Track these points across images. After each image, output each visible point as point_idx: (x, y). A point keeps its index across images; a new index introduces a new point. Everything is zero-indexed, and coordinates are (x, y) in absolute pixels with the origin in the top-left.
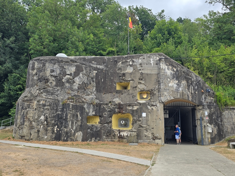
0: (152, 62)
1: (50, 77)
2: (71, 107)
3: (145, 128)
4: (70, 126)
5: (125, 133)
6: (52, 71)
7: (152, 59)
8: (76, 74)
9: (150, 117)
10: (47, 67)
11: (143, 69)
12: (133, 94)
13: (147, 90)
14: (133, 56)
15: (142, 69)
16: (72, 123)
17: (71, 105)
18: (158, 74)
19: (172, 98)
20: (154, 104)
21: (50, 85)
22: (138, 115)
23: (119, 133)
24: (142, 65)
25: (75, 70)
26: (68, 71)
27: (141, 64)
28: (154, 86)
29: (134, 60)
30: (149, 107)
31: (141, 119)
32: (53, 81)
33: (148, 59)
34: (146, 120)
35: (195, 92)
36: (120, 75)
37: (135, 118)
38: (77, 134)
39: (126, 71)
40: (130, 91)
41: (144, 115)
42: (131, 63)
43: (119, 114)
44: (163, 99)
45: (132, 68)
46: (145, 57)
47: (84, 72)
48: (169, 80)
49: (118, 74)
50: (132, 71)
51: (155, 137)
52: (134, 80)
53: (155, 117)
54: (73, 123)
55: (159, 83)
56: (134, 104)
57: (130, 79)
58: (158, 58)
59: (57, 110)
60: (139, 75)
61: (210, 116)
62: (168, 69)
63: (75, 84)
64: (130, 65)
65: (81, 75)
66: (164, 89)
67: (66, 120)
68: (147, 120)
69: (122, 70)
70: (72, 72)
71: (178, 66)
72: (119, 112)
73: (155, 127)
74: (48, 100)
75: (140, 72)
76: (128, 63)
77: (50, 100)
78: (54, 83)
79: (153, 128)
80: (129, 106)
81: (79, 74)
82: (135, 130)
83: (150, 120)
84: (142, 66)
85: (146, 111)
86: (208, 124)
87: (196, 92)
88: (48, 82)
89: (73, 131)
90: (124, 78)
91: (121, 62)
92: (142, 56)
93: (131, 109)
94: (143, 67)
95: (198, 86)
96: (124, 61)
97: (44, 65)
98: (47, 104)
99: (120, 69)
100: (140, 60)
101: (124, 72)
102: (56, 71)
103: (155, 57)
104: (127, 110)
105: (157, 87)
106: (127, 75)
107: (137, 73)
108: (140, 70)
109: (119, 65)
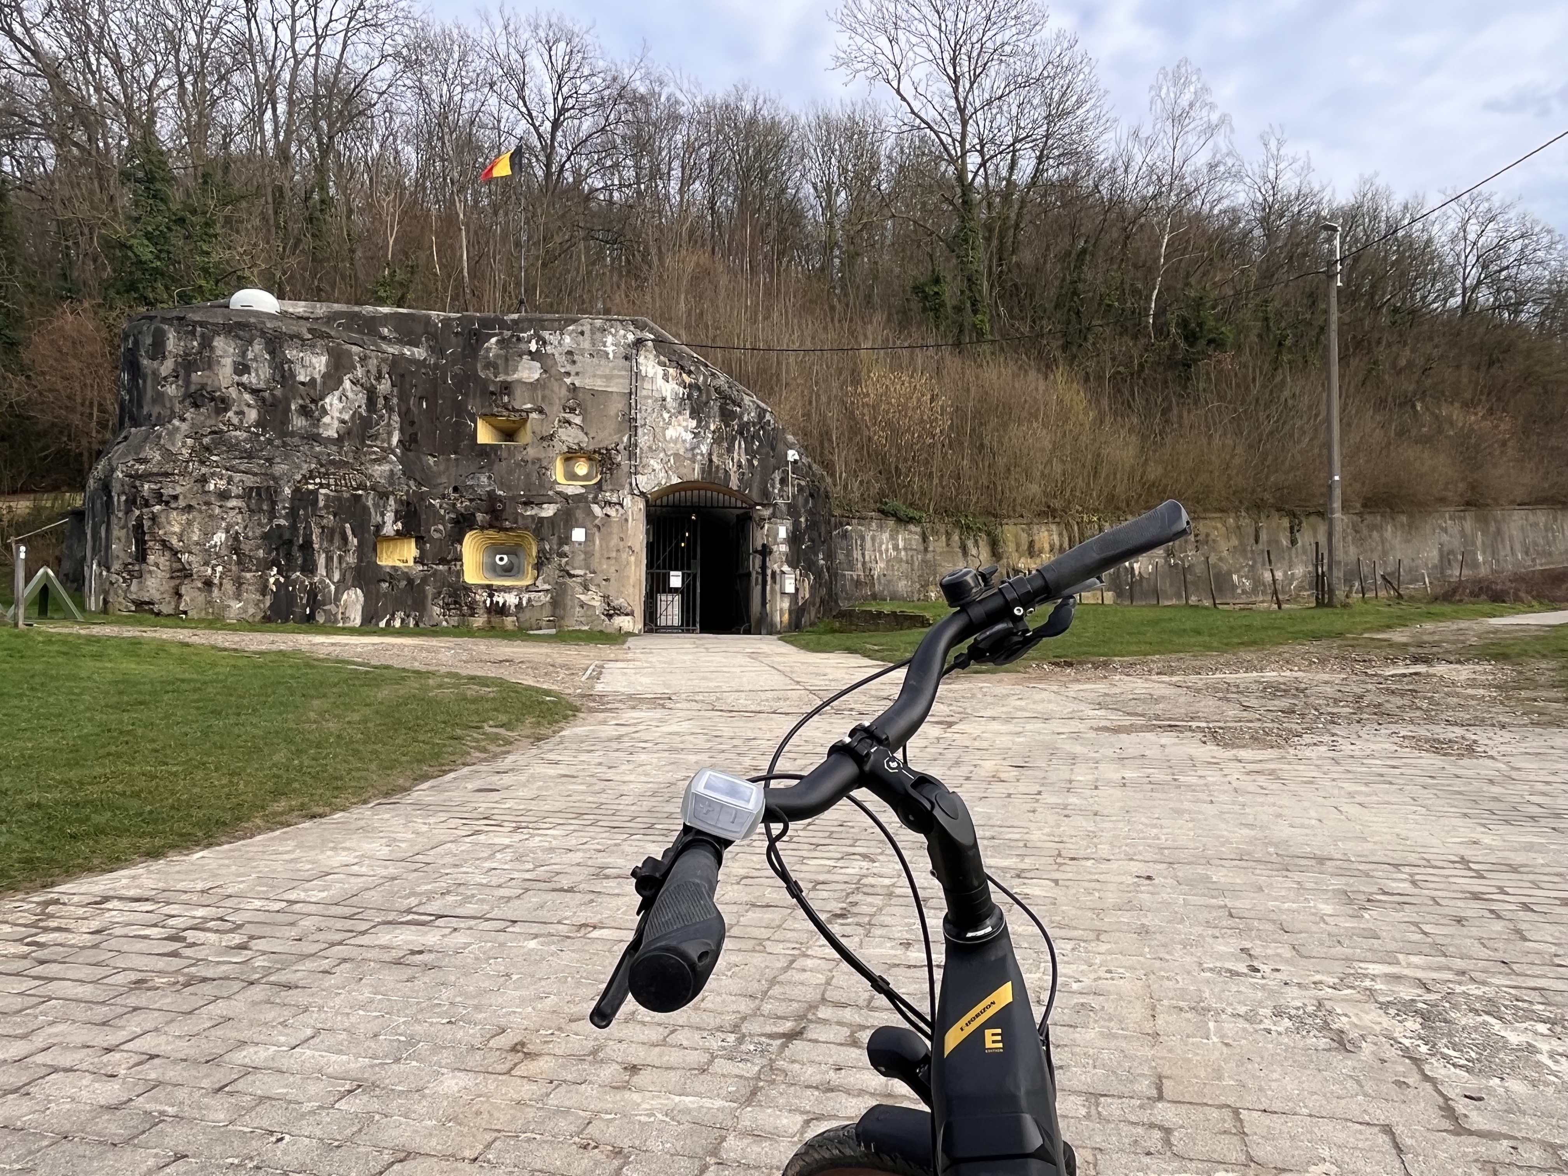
0: (610, 349)
1: (233, 393)
2: (321, 504)
3: (579, 580)
4: (322, 571)
5: (512, 595)
6: (242, 368)
7: (610, 339)
8: (332, 380)
9: (597, 543)
10: (219, 352)
11: (577, 374)
12: (539, 460)
13: (591, 448)
14: (542, 320)
15: (573, 373)
16: (329, 559)
17: (321, 497)
18: (631, 393)
19: (675, 480)
20: (615, 500)
21: (235, 420)
22: (560, 538)
23: (491, 596)
24: (576, 358)
25: (327, 366)
26: (302, 371)
27: (570, 353)
28: (616, 438)
29: (546, 334)
30: (596, 509)
31: (567, 549)
32: (249, 406)
33: (598, 335)
34: (586, 553)
35: (750, 462)
36: (492, 389)
37: (547, 547)
38: (345, 596)
39: (516, 376)
40: (529, 449)
41: (578, 535)
42: (533, 347)
43: (491, 533)
44: (646, 483)
45: (538, 365)
46: (587, 328)
47: (359, 372)
48: (666, 415)
49: (485, 382)
50: (536, 376)
51: (614, 609)
52: (546, 410)
53: (614, 541)
54: (332, 558)
55: (631, 424)
56: (545, 499)
57: (529, 406)
58: (631, 337)
59: (272, 514)
60: (564, 392)
61: (794, 539)
62: (666, 378)
63: (326, 420)
64: (530, 353)
65: (347, 384)
66: (650, 448)
67: (307, 546)
68: (589, 555)
69: (501, 369)
70: (317, 376)
71: (698, 368)
72: (491, 526)
73: (613, 576)
74: (237, 477)
75: (568, 381)
76: (523, 346)
77: (245, 477)
78: (252, 415)
79: (606, 580)
80: (526, 504)
81: (340, 382)
82: (546, 587)
83: (597, 555)
84: (574, 362)
85: (587, 521)
86: (786, 568)
87: (756, 463)
88: (226, 410)
89: (333, 587)
90: (506, 399)
91: (494, 340)
92: (575, 321)
93: (532, 516)
94: (579, 364)
95: (760, 441)
96: (507, 334)
97: (206, 344)
98: (235, 491)
99: (490, 365)
100: (567, 339)
101: (509, 379)
102: (257, 370)
103: (622, 332)
104: (520, 519)
105: (625, 439)
106: (518, 392)
107: (555, 386)
108: (568, 374)
109: (489, 349)
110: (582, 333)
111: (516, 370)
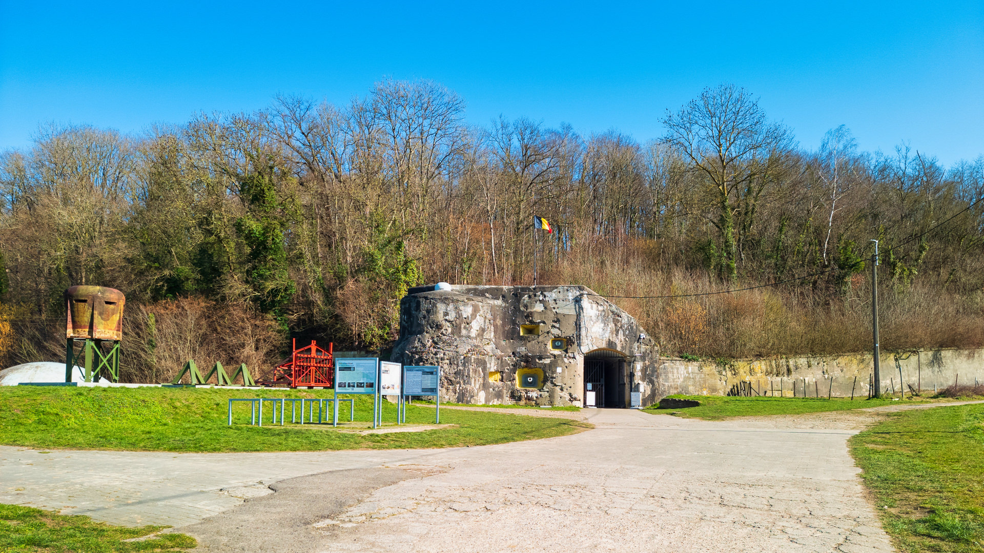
0: (570, 298)
1: (444, 322)
2: (472, 361)
4: (473, 385)
5: (535, 393)
6: (446, 314)
7: (570, 294)
8: (474, 315)
9: (566, 373)
10: (439, 309)
11: (558, 308)
12: (544, 341)
13: (563, 336)
14: (544, 288)
15: (556, 308)
16: (475, 380)
17: (472, 359)
18: (578, 314)
19: (596, 348)
20: (572, 356)
21: (444, 332)
22: (552, 371)
23: (526, 393)
24: (557, 301)
26: (465, 313)
27: (555, 300)
28: (573, 332)
29: (545, 293)
30: (566, 360)
31: (554, 375)
32: (449, 327)
33: (566, 293)
34: (562, 377)
35: (625, 339)
36: (526, 314)
37: (547, 375)
38: (480, 393)
39: (534, 310)
40: (540, 337)
41: (559, 370)
42: (541, 298)
43: (526, 369)
44: (585, 349)
45: (543, 305)
46: (561, 290)
47: (481, 312)
48: (592, 323)
49: (523, 312)
50: (542, 309)
52: (546, 322)
53: (572, 372)
55: (578, 326)
57: (539, 320)
58: (578, 293)
59: (458, 366)
60: (553, 315)
61: (644, 370)
62: (592, 308)
63: (472, 330)
64: (540, 301)
65: (478, 317)
66: (586, 335)
67: (468, 376)
68: (563, 377)
69: (529, 307)
70: (469, 315)
71: (604, 304)
72: (526, 367)
73: (572, 386)
74: (447, 352)
75: (554, 311)
76: (537, 298)
77: (449, 352)
78: (450, 330)
79: (570, 387)
80: (539, 358)
81: (476, 316)
82: (547, 390)
83: (566, 377)
84: (556, 303)
85: (563, 365)
86: (640, 382)
87: (627, 339)
88: (441, 329)
89: (476, 390)
90: (531, 318)
91: (526, 296)
92: (557, 288)
93: (541, 363)
94: (558, 304)
95: (629, 331)
96: (531, 293)
97: (434, 305)
98: (446, 357)
99: (526, 306)
100: (554, 295)
101: (532, 310)
102: (451, 314)
103: (575, 291)
104: (537, 365)
105: (576, 333)
106: (535, 316)
107: (549, 312)
108: (554, 308)
109: (524, 300)
110: (560, 292)
111: (534, 307)
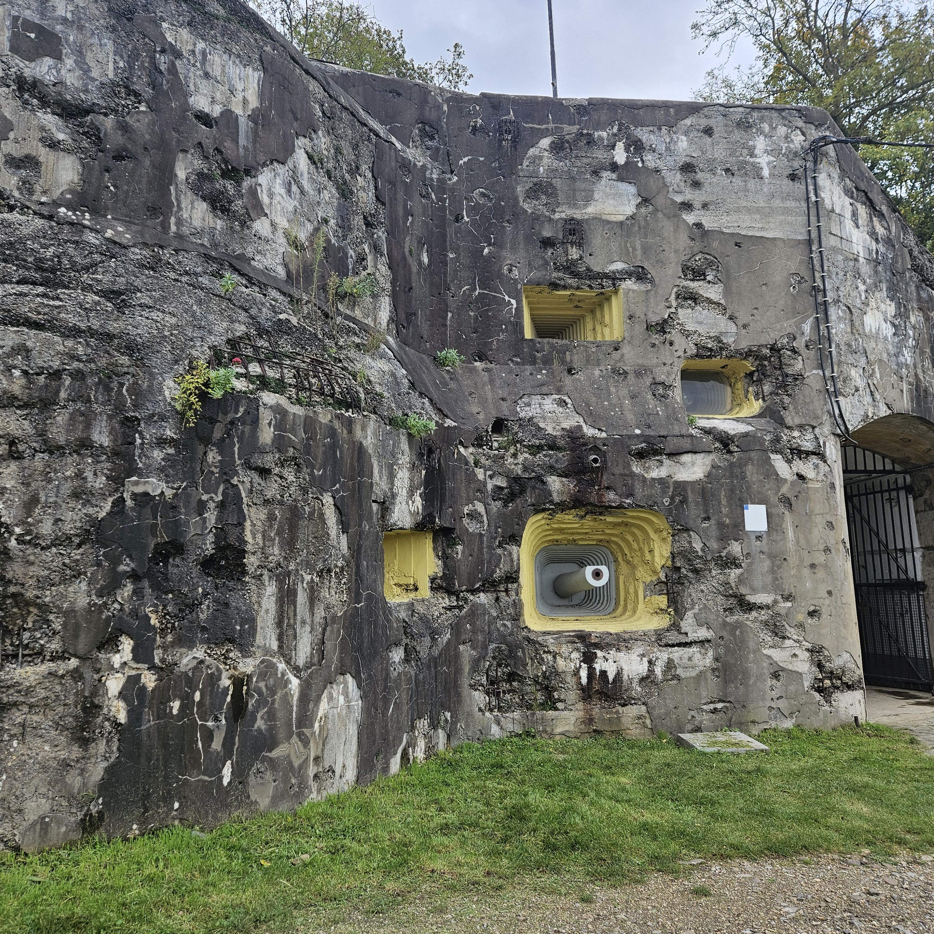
0: (763, 160)
2: (267, 435)
3: (764, 615)
4: (269, 635)
5: (634, 656)
7: (760, 143)
8: (271, 137)
18: (809, 242)
20: (808, 446)
23: (589, 659)
25: (261, 96)
27: (689, 167)
29: (641, 132)
31: (735, 548)
34: (772, 556)
36: (547, 233)
37: (698, 546)
38: (324, 706)
39: (591, 210)
41: (755, 518)
42: (620, 155)
45: (632, 189)
46: (718, 124)
47: (322, 144)
48: (862, 288)
49: (532, 221)
50: (629, 209)
51: (831, 675)
52: (653, 272)
53: (818, 533)
54: (292, 596)
56: (686, 444)
57: (619, 266)
58: (798, 139)
60: (683, 240)
62: (855, 220)
63: (259, 228)
64: (614, 167)
65: (301, 159)
67: (227, 562)
68: (777, 560)
69: (561, 197)
70: (238, 111)
72: (577, 503)
73: (826, 604)
76: (600, 155)
79: (812, 614)
83: (793, 560)
84: (696, 185)
89: (295, 683)
90: (574, 253)
92: (694, 109)
93: (661, 481)
94: (707, 187)
96: (569, 132)
100: (683, 143)
101: (578, 215)
103: (782, 130)
104: (638, 489)
106: (597, 240)
108: (687, 206)
109: (536, 160)
110: (708, 131)
111: (589, 199)
